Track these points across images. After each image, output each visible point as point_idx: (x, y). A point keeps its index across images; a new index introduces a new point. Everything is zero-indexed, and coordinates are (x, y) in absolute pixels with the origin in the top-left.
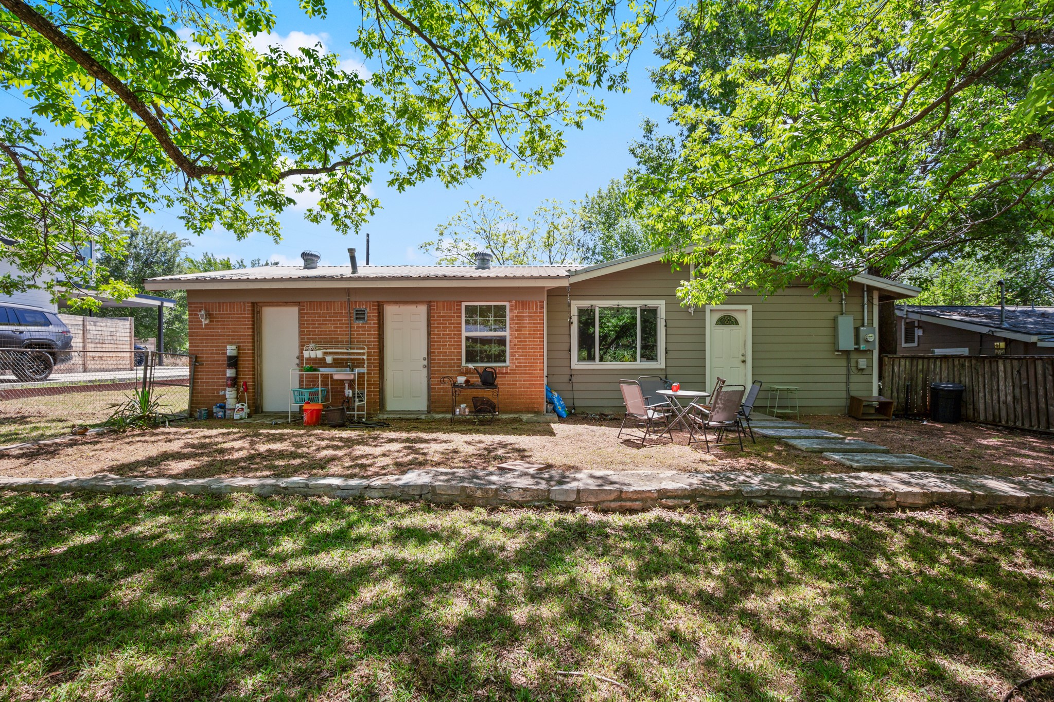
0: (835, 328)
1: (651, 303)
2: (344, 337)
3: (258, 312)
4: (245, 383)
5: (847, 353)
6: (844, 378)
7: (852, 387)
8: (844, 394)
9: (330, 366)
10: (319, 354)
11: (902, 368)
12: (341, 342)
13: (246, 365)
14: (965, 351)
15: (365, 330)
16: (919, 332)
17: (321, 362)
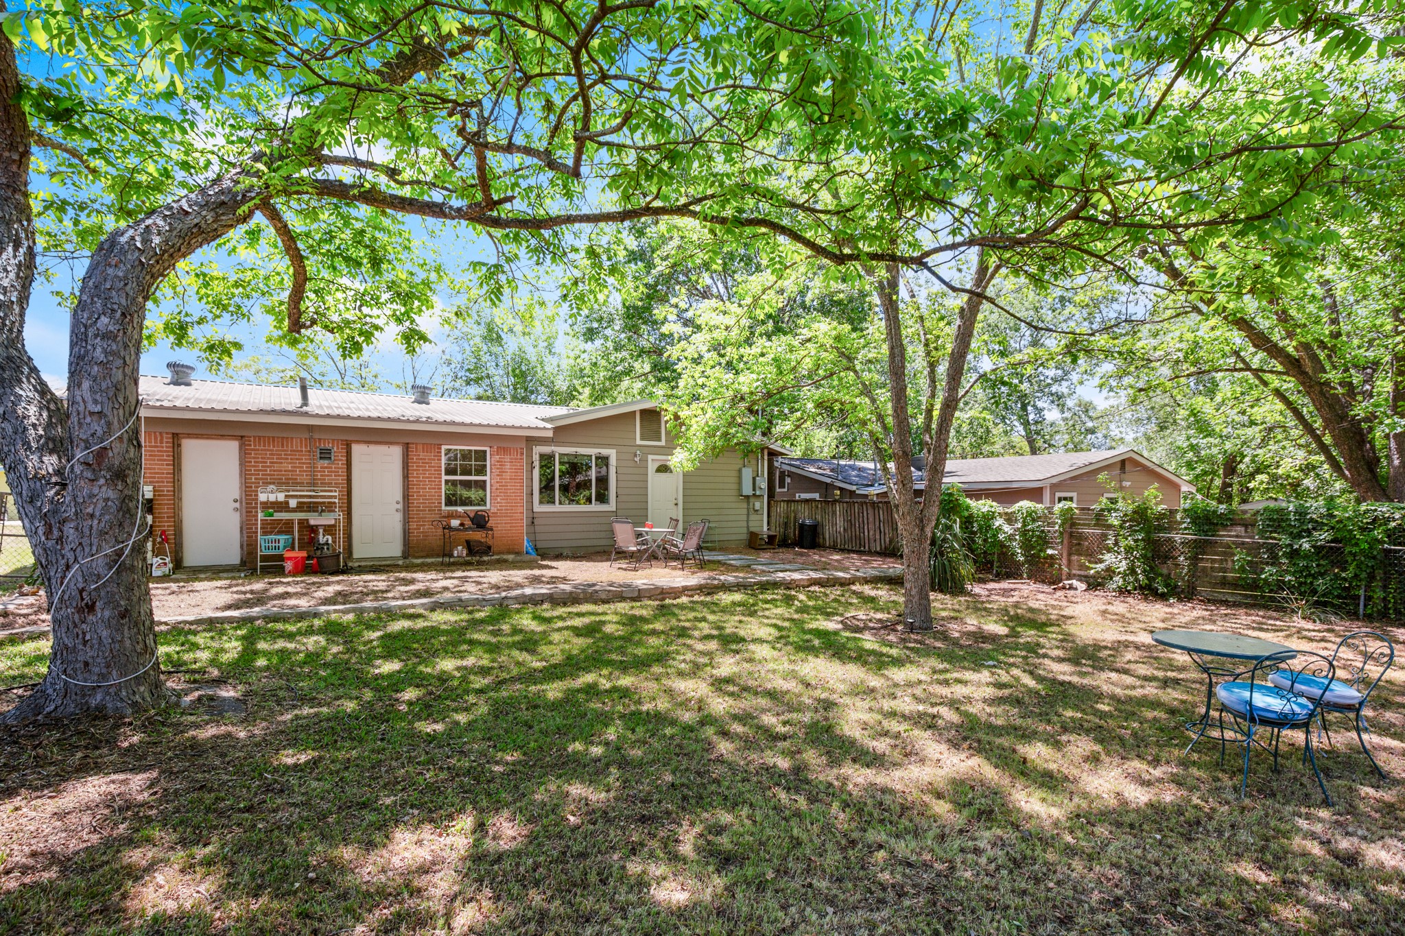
0: (740, 477)
1: (604, 452)
2: (305, 478)
3: (179, 445)
4: (163, 532)
5: (747, 497)
6: (745, 518)
7: (751, 524)
8: (745, 530)
9: (294, 510)
10: (281, 497)
11: (781, 508)
12: (301, 484)
13: (164, 510)
14: (816, 496)
15: (329, 470)
16: (788, 480)
17: (283, 507)
